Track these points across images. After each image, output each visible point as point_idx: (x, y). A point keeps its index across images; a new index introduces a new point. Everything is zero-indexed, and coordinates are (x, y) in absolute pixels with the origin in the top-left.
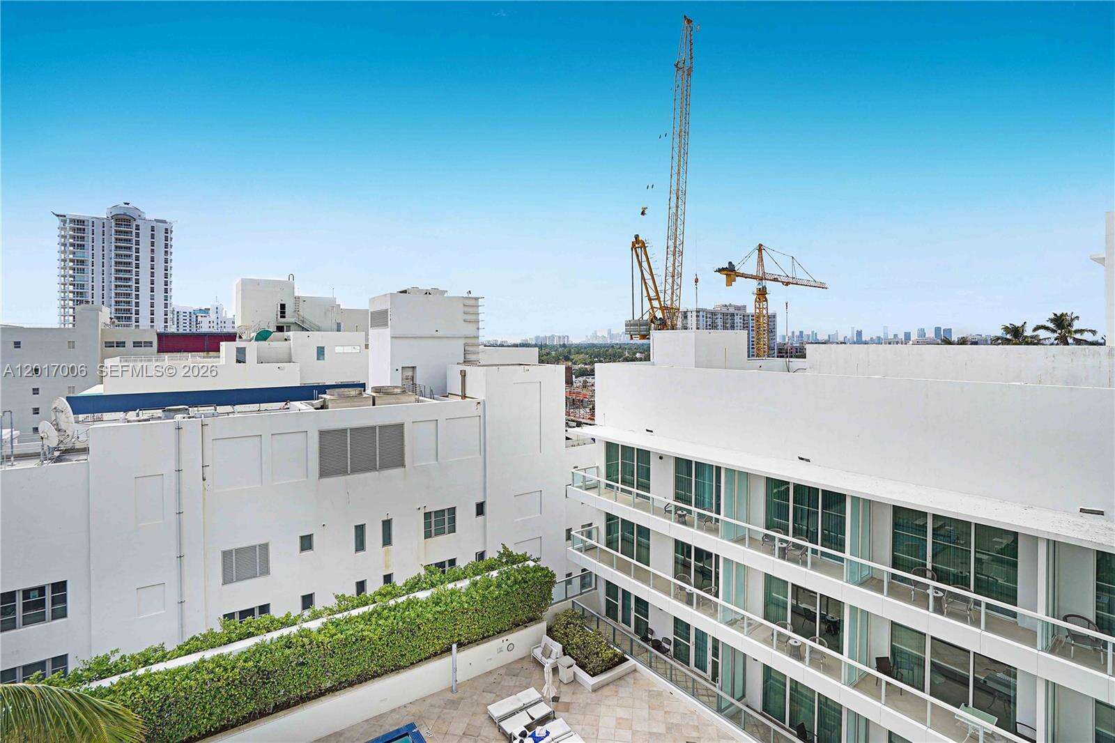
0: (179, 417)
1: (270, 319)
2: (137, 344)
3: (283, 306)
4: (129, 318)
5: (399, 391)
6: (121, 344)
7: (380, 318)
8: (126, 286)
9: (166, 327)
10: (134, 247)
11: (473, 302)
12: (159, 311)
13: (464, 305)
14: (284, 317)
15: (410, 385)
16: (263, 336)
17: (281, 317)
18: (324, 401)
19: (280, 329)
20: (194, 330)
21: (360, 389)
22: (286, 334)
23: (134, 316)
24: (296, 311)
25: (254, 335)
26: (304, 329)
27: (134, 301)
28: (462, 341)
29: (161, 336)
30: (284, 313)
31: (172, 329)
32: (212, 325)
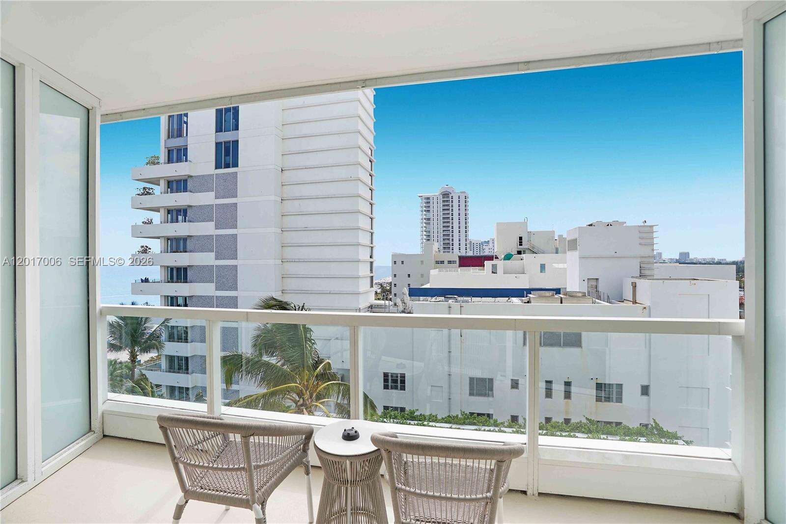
0: (450, 301)
1: (513, 247)
2: (450, 262)
3: (521, 238)
4: (449, 247)
5: (580, 295)
6: (442, 262)
7: (573, 245)
8: (447, 230)
9: (466, 252)
10: (451, 208)
11: (646, 229)
12: (463, 242)
13: (639, 232)
14: (521, 245)
15: (594, 291)
16: (508, 257)
17: (520, 245)
18: (529, 299)
19: (519, 253)
20: (482, 254)
21: (553, 292)
22: (523, 256)
23: (451, 247)
24: (529, 241)
25: (503, 256)
26: (534, 253)
27: (451, 238)
28: (639, 260)
29: (460, 257)
30: (522, 242)
31: (470, 254)
32: (490, 250)
